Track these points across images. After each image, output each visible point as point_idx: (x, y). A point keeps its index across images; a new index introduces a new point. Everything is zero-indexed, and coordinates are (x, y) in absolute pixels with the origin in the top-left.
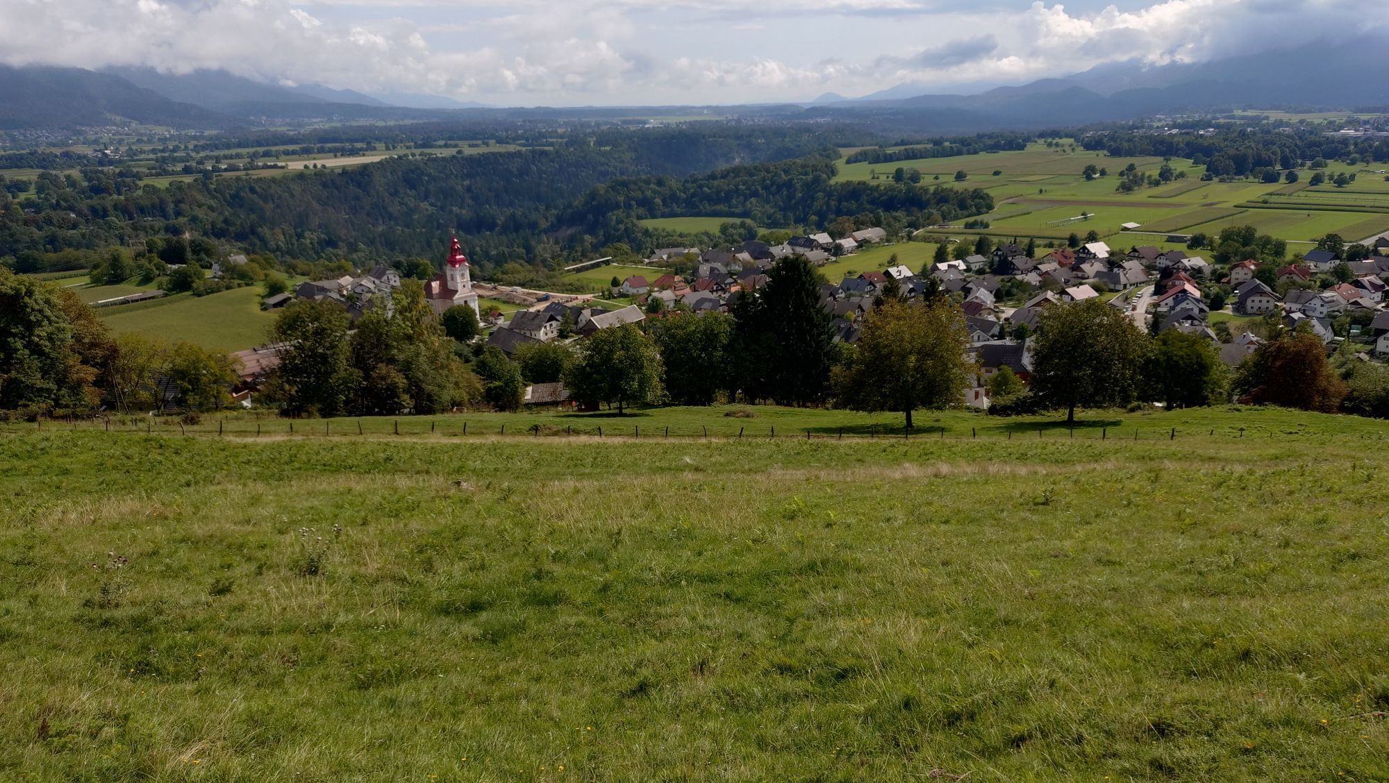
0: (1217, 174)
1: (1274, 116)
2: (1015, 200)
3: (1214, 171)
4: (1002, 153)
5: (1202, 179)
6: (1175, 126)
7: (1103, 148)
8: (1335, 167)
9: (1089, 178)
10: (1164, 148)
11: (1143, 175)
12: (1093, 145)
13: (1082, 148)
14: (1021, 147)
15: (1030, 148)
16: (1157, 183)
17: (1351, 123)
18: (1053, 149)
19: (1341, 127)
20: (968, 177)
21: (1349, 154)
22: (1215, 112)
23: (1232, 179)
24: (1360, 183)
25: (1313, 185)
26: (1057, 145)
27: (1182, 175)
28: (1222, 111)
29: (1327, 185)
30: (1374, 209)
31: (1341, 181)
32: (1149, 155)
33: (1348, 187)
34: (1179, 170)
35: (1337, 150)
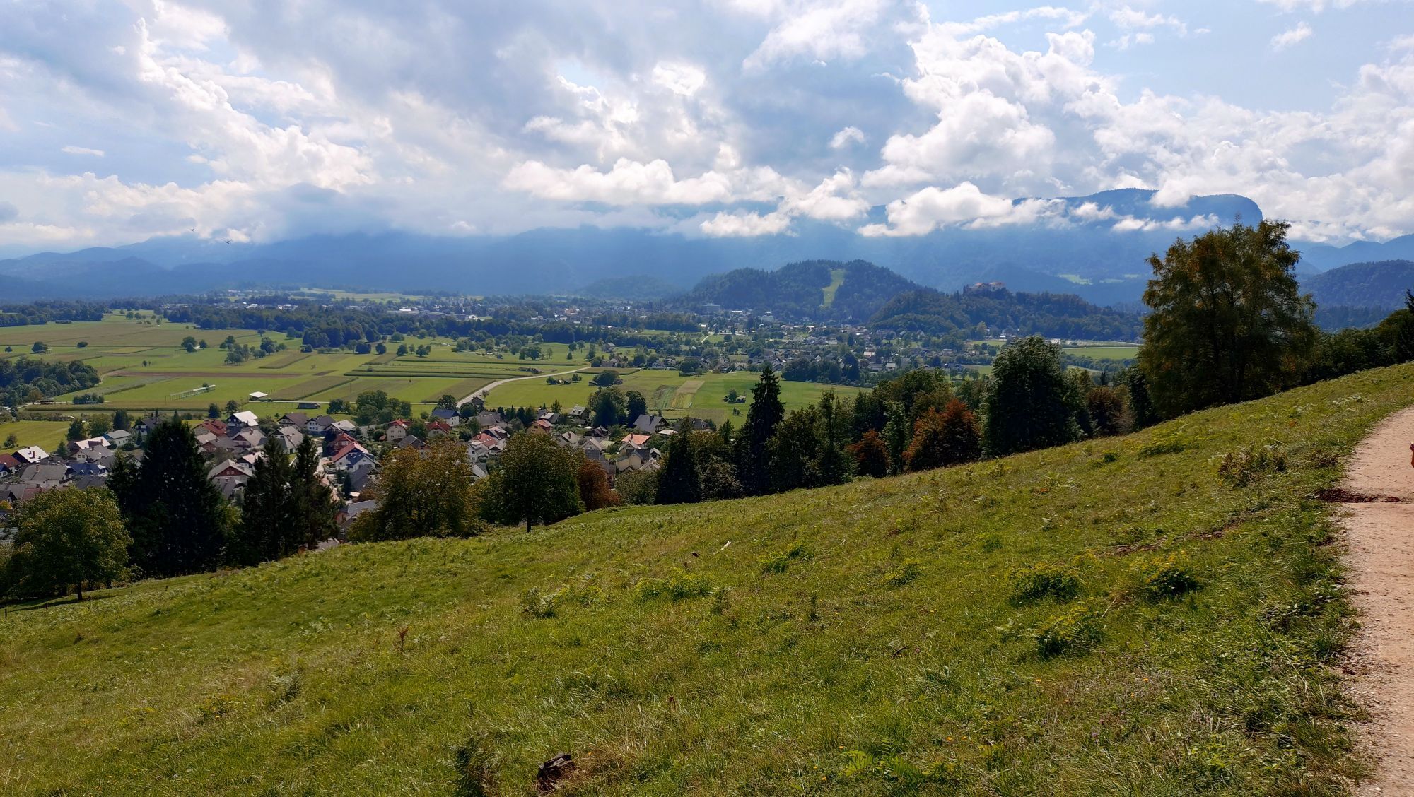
0: (315, 346)
1: (340, 295)
2: (121, 373)
3: (310, 344)
4: (75, 324)
5: (302, 351)
6: (253, 301)
7: (189, 320)
8: (410, 340)
9: (190, 350)
10: (254, 322)
11: (246, 346)
12: (178, 317)
13: (166, 320)
14: (98, 318)
15: (106, 317)
16: (262, 355)
17: (406, 303)
18: (134, 321)
19: (401, 307)
20: (49, 349)
21: (417, 329)
22: (284, 289)
23: (330, 350)
24: (435, 353)
25: (400, 355)
26: (138, 316)
27: (282, 347)
28: (291, 289)
29: (410, 355)
30: (457, 375)
31: (422, 352)
32: (241, 328)
33: (428, 357)
34: (279, 342)
35: (406, 326)
